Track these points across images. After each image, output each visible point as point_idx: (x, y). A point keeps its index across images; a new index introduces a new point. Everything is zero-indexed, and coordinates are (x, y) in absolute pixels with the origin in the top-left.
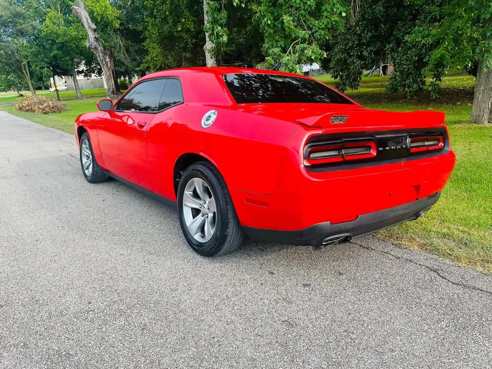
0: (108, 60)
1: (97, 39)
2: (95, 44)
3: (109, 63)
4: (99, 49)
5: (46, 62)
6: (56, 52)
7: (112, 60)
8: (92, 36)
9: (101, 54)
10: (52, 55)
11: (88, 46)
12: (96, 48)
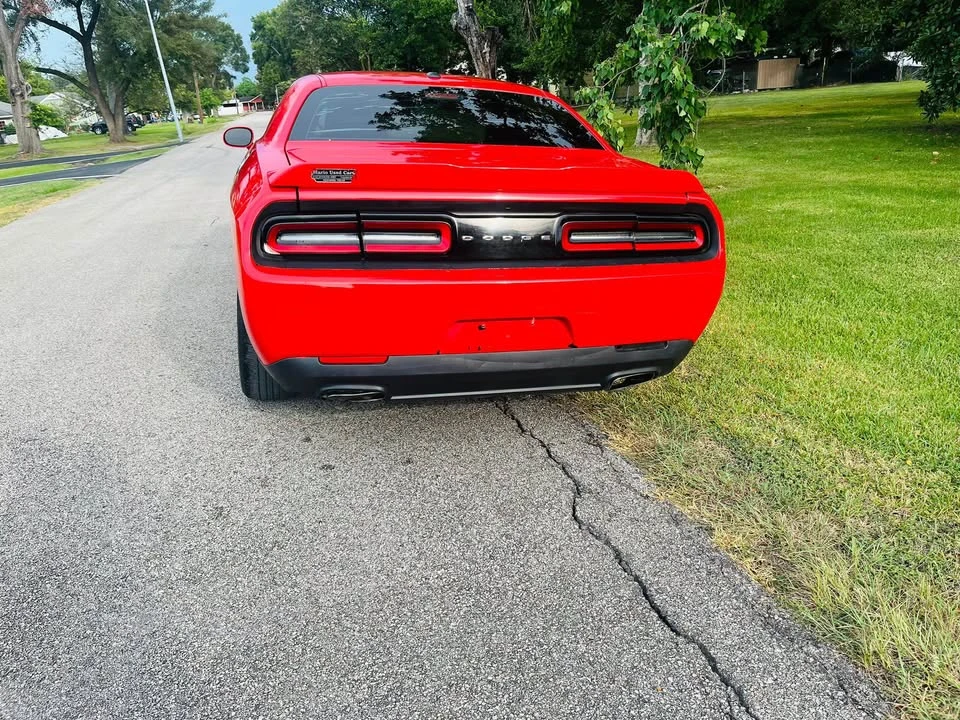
0: (486, 49)
1: (471, 10)
2: (466, 19)
3: (488, 54)
4: (472, 30)
5: (396, 55)
6: (413, 37)
7: (494, 49)
8: (462, 4)
9: (475, 40)
10: (406, 42)
11: (454, 24)
12: (467, 29)
